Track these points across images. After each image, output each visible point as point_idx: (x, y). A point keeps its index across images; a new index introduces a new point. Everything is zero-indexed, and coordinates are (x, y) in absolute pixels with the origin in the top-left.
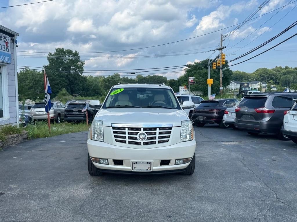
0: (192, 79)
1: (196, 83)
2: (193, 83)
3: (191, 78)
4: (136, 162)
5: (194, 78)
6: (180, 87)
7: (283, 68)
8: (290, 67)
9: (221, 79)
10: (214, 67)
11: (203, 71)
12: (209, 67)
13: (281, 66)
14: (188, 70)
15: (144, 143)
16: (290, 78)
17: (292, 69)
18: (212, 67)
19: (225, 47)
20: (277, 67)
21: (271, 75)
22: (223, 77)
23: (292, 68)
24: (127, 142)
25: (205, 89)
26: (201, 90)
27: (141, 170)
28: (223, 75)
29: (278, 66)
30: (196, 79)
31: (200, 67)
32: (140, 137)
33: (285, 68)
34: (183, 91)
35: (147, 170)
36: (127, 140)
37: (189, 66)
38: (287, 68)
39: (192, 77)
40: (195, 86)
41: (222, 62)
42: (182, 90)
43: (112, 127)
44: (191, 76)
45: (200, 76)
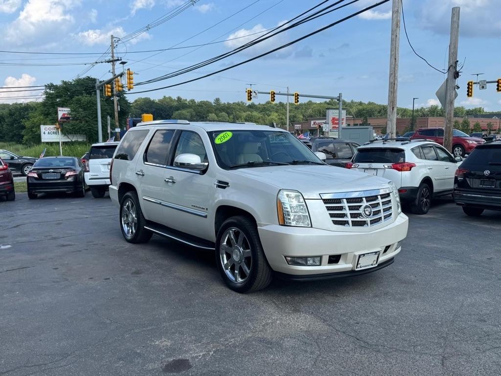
0: (66, 112)
1: (73, 120)
2: (68, 118)
3: (62, 111)
4: (364, 255)
5: (69, 109)
6: (43, 127)
7: (174, 100)
8: (183, 98)
9: (116, 114)
10: (108, 92)
11: (85, 98)
12: (98, 92)
13: (171, 96)
14: (50, 94)
15: (370, 221)
16: (186, 115)
17: (187, 102)
18: (105, 93)
19: (120, 59)
20: (165, 97)
21: (158, 109)
22: (119, 110)
23: (186, 100)
24: (350, 223)
25: (92, 131)
26: (84, 133)
27: (366, 266)
28: (119, 107)
29: (167, 96)
30: (73, 111)
31: (76, 91)
32: (366, 212)
33: (176, 99)
34: (49, 133)
35: (372, 265)
36: (350, 219)
37: (51, 86)
38: (179, 99)
39: (63, 109)
40: (73, 125)
41: (117, 87)
42: (47, 132)
43: (322, 199)
44: (62, 107)
45: (81, 107)
